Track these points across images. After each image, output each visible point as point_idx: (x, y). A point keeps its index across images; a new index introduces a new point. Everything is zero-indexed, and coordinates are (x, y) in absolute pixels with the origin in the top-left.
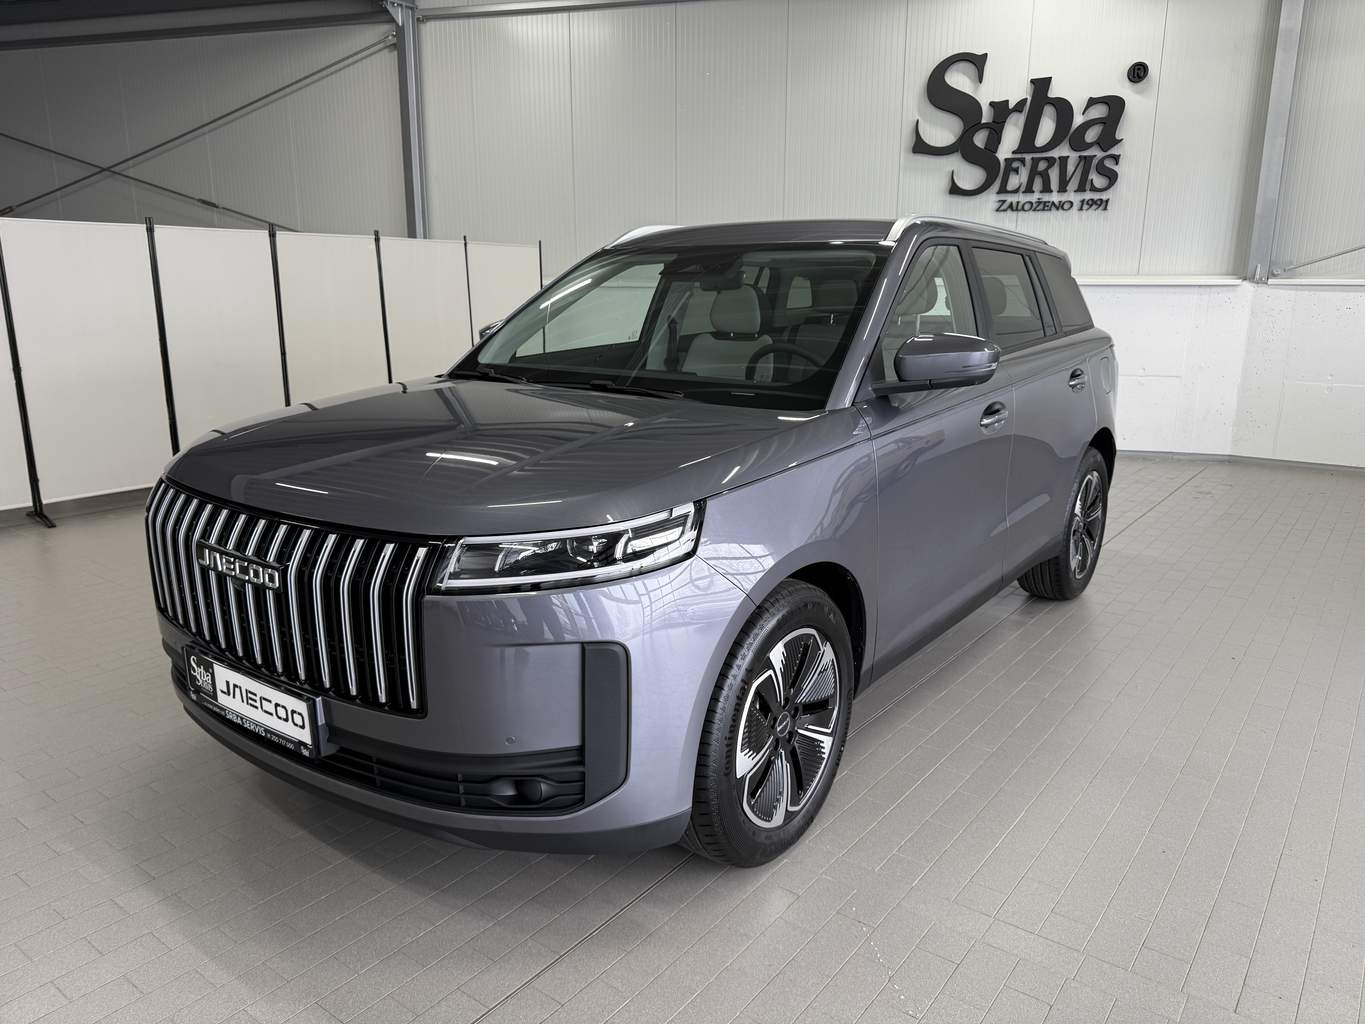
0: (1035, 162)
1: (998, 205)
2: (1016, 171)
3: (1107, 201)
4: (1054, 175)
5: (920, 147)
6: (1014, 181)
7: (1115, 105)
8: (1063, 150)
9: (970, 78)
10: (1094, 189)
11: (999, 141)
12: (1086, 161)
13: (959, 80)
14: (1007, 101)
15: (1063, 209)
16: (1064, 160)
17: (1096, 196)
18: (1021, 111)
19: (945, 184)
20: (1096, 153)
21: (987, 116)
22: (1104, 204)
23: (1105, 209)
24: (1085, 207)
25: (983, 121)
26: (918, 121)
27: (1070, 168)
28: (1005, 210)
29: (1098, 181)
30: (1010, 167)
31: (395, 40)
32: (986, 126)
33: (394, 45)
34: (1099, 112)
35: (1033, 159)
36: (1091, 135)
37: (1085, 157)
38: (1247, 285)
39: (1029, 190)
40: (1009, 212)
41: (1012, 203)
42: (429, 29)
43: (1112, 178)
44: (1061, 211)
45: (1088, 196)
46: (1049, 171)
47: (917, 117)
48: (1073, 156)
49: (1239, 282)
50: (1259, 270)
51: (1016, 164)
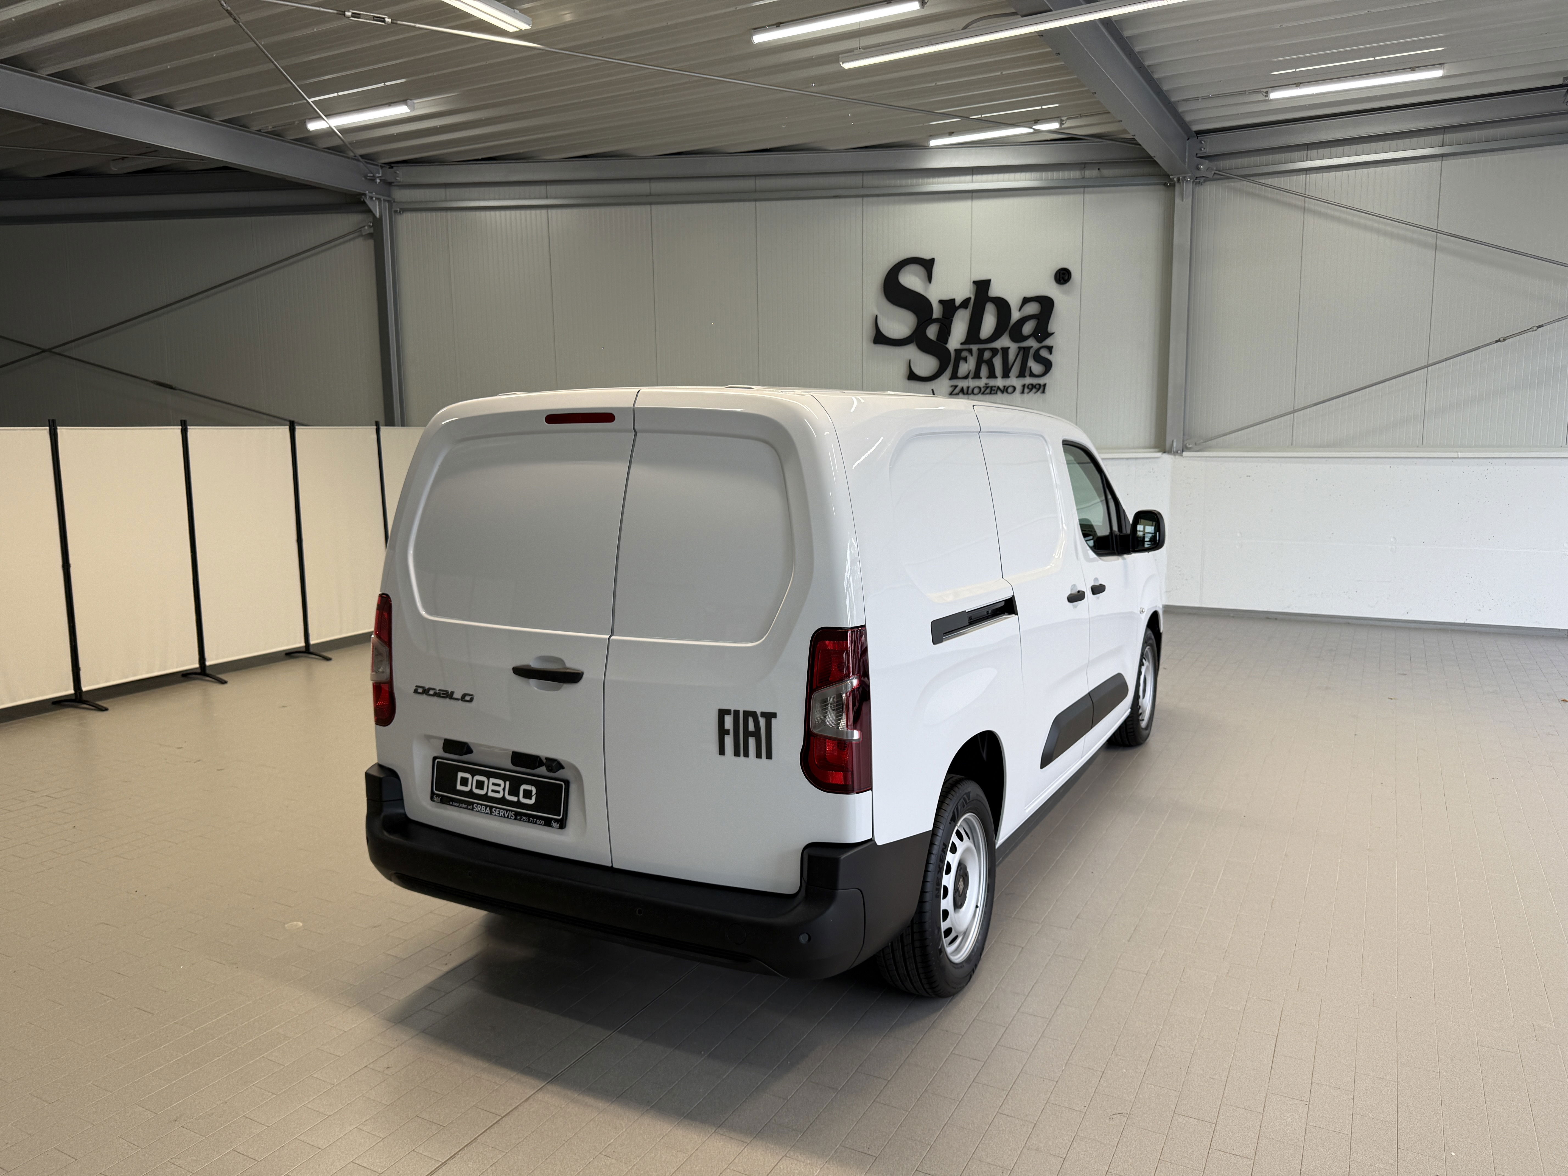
1: (951, 389)
2: (965, 359)
3: (1045, 385)
4: (998, 362)
5: (880, 338)
6: (965, 368)
7: (1046, 304)
8: (1004, 341)
9: (919, 278)
10: (1032, 375)
11: (949, 333)
12: (1025, 351)
13: (911, 280)
14: (954, 300)
15: (1007, 392)
16: (1005, 351)
17: (1035, 381)
18: (966, 308)
19: (903, 371)
20: (1032, 343)
21: (937, 312)
22: (1042, 388)
23: (1043, 392)
24: (1026, 390)
25: (935, 316)
26: (877, 316)
27: (1011, 356)
28: (957, 394)
29: (1036, 368)
30: (960, 356)
31: (372, 230)
32: (936, 320)
33: (370, 236)
34: (1033, 309)
35: (979, 349)
36: (1028, 328)
37: (1024, 348)
38: (1166, 457)
39: (977, 376)
40: (961, 395)
41: (962, 390)
42: (405, 221)
43: (1048, 366)
44: (1005, 393)
45: (1028, 380)
46: (994, 360)
47: (876, 312)
48: (1013, 347)
49: (1159, 454)
50: (1175, 444)
51: (964, 354)
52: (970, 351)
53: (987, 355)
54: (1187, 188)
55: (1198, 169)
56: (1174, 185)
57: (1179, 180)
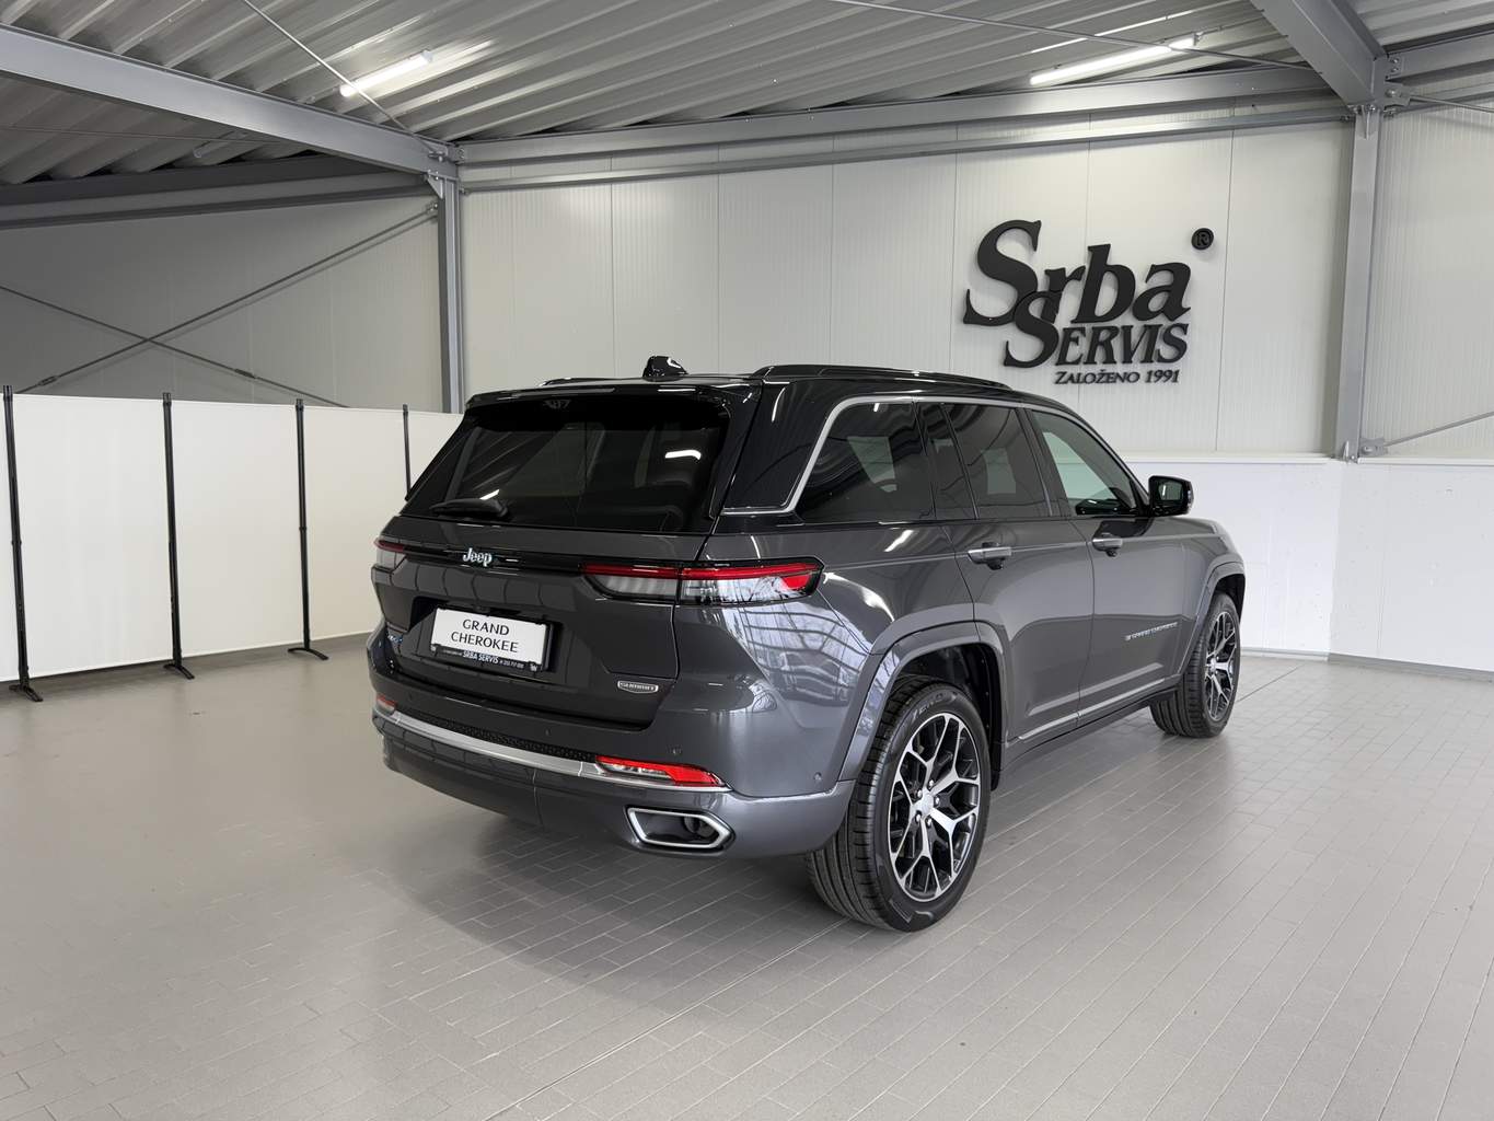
0: (1097, 332)
1: (1057, 377)
2: (1076, 341)
3: (1177, 372)
4: (1117, 345)
5: (971, 317)
6: (1074, 351)
7: (1180, 273)
8: (1126, 319)
10: (1161, 360)
11: (1056, 309)
12: (1151, 332)
14: (1063, 270)
15: (1129, 381)
16: (1127, 330)
17: (1164, 367)
18: (1079, 280)
19: (999, 355)
20: (1161, 320)
21: (1042, 286)
22: (1174, 375)
23: (1175, 380)
24: (1153, 378)
25: (1040, 289)
27: (1135, 336)
28: (1065, 382)
29: (1166, 351)
30: (1069, 337)
31: (436, 212)
32: (1042, 295)
33: (435, 217)
34: (1162, 279)
35: (1093, 328)
36: (1156, 303)
37: (1150, 327)
39: (1091, 360)
40: (1070, 383)
41: (1071, 378)
42: (473, 202)
43: (1181, 348)
44: (1126, 383)
45: (1156, 366)
46: (1112, 342)
47: (968, 287)
48: (1137, 326)
49: (1327, 460)
50: (1348, 447)
51: (1075, 334)
52: (1082, 330)
53: (1103, 335)
54: (1371, 121)
55: (1389, 96)
56: (1353, 121)
57: (1360, 111)
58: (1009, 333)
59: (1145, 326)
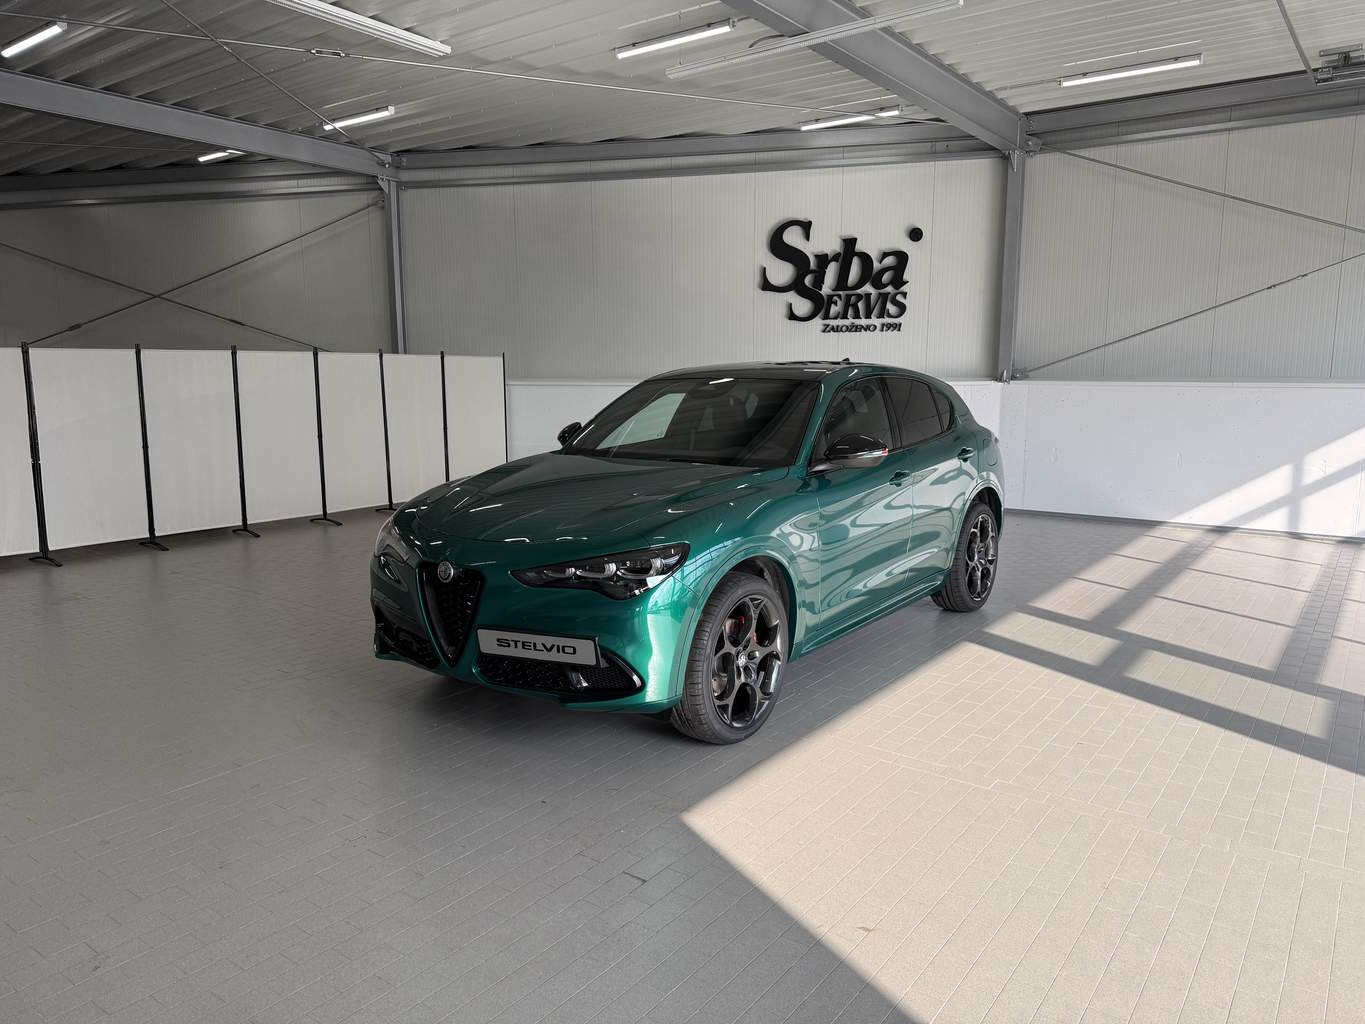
0: (848, 297)
1: (822, 327)
2: (836, 303)
3: (900, 325)
4: (861, 305)
5: (767, 286)
6: (834, 309)
7: (902, 258)
8: (868, 288)
10: (890, 316)
11: (822, 282)
12: (884, 298)
14: (827, 255)
16: (868, 295)
17: (892, 321)
18: (837, 260)
19: (784, 311)
20: (889, 289)
21: (813, 265)
22: (898, 326)
23: (899, 330)
24: (885, 328)
25: (811, 267)
26: (764, 267)
27: (873, 300)
28: (830, 331)
29: (891, 308)
30: (830, 300)
31: (382, 204)
32: (813, 271)
33: (382, 207)
34: (889, 261)
35: (846, 295)
36: (886, 277)
37: (883, 293)
38: (997, 384)
39: (845, 317)
40: (832, 333)
42: (409, 195)
43: (902, 308)
45: (887, 320)
46: (859, 303)
47: (764, 264)
48: (875, 293)
49: (993, 382)
50: (1005, 373)
51: (835, 298)
52: (839, 296)
53: (853, 299)
54: (1018, 160)
55: (1028, 145)
56: (1008, 158)
57: (1009, 153)
58: (792, 297)
59: (880, 294)
